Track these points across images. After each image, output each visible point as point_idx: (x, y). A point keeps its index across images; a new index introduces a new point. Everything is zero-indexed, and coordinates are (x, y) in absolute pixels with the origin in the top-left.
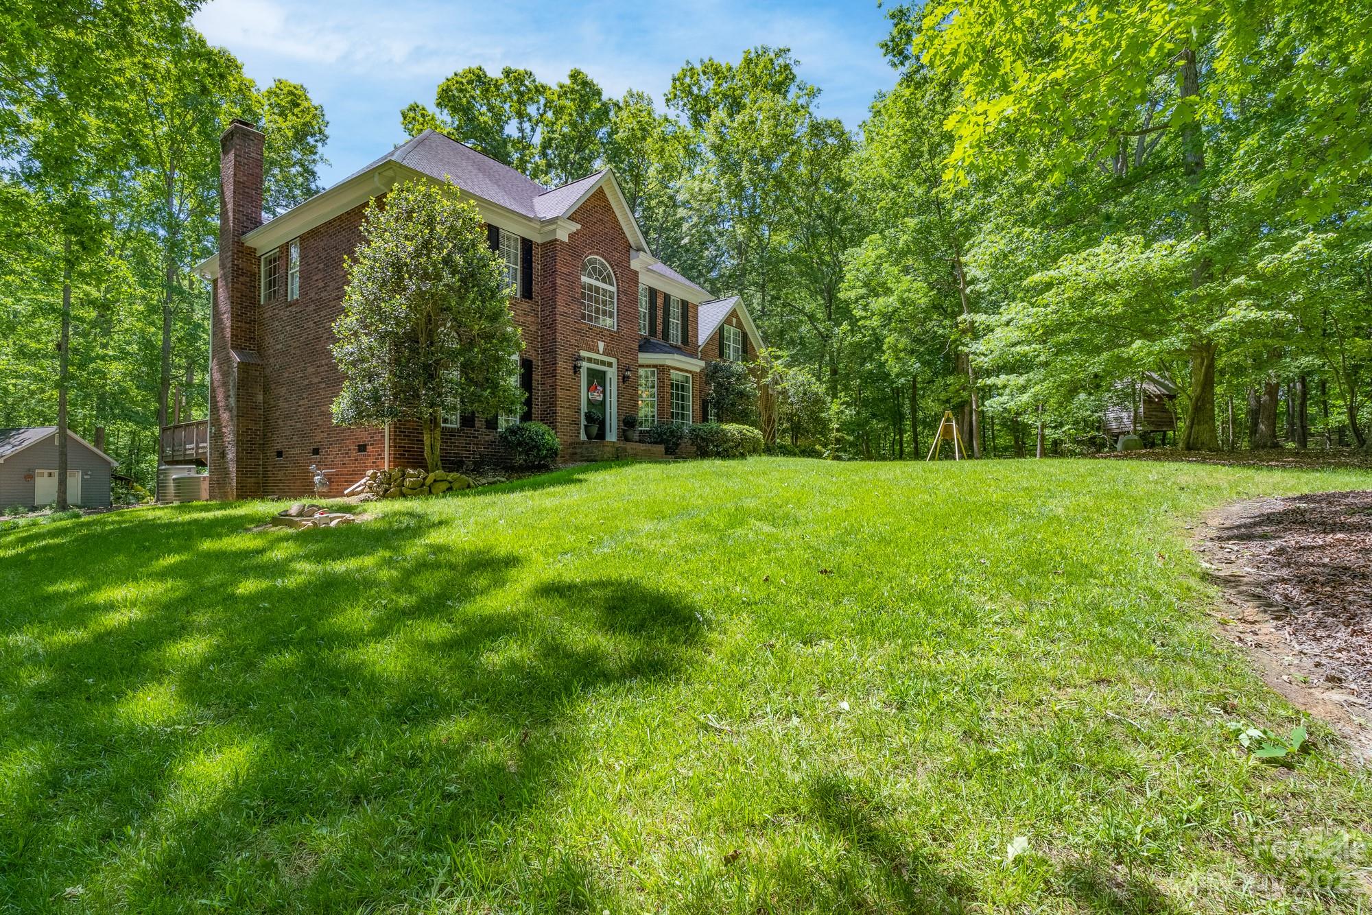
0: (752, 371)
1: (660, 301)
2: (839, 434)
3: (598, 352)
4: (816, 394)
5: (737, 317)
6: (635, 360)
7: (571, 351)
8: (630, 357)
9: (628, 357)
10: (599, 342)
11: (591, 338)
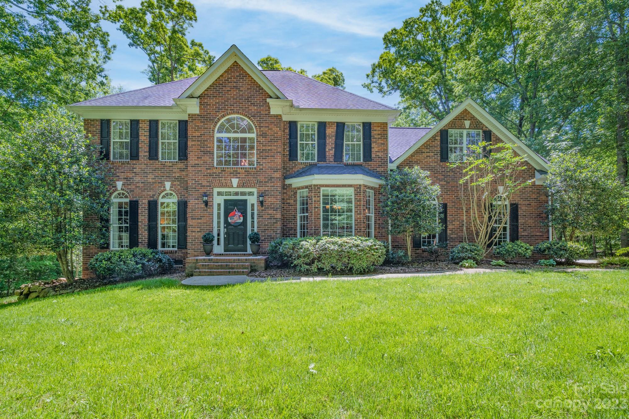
1: (331, 131)
3: (232, 187)
5: (473, 118)
6: (276, 187)
7: (203, 190)
8: (269, 185)
9: (267, 185)
10: (232, 179)
11: (224, 177)
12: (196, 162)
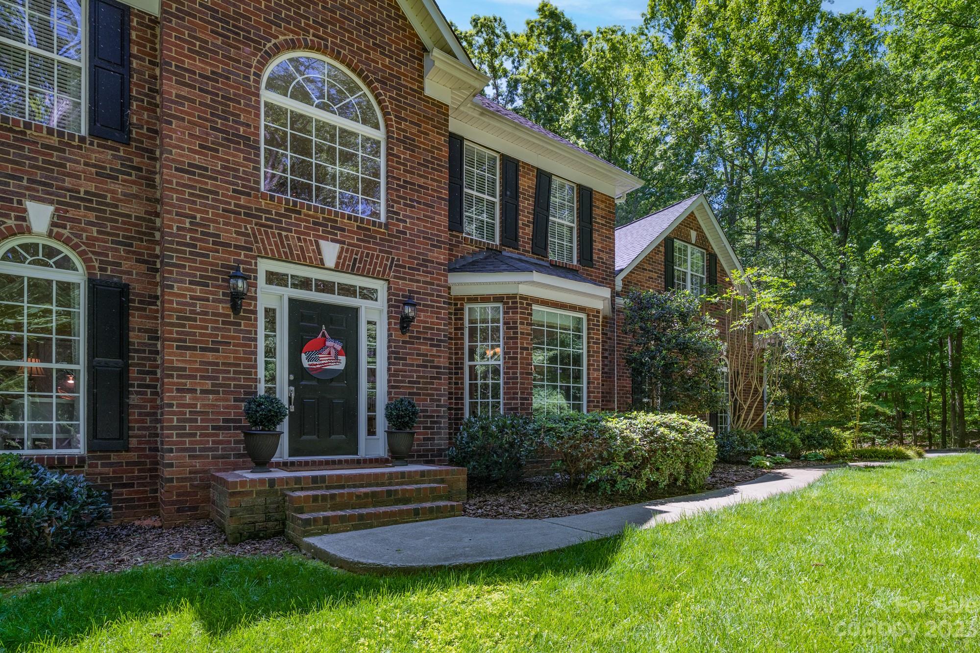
0: (715, 309)
1: (526, 183)
2: (866, 405)
3: (321, 265)
4: (831, 344)
5: (699, 229)
6: (438, 285)
7: (219, 257)
8: (422, 279)
9: (416, 277)
10: (322, 243)
11: (296, 232)
12: (197, 159)
